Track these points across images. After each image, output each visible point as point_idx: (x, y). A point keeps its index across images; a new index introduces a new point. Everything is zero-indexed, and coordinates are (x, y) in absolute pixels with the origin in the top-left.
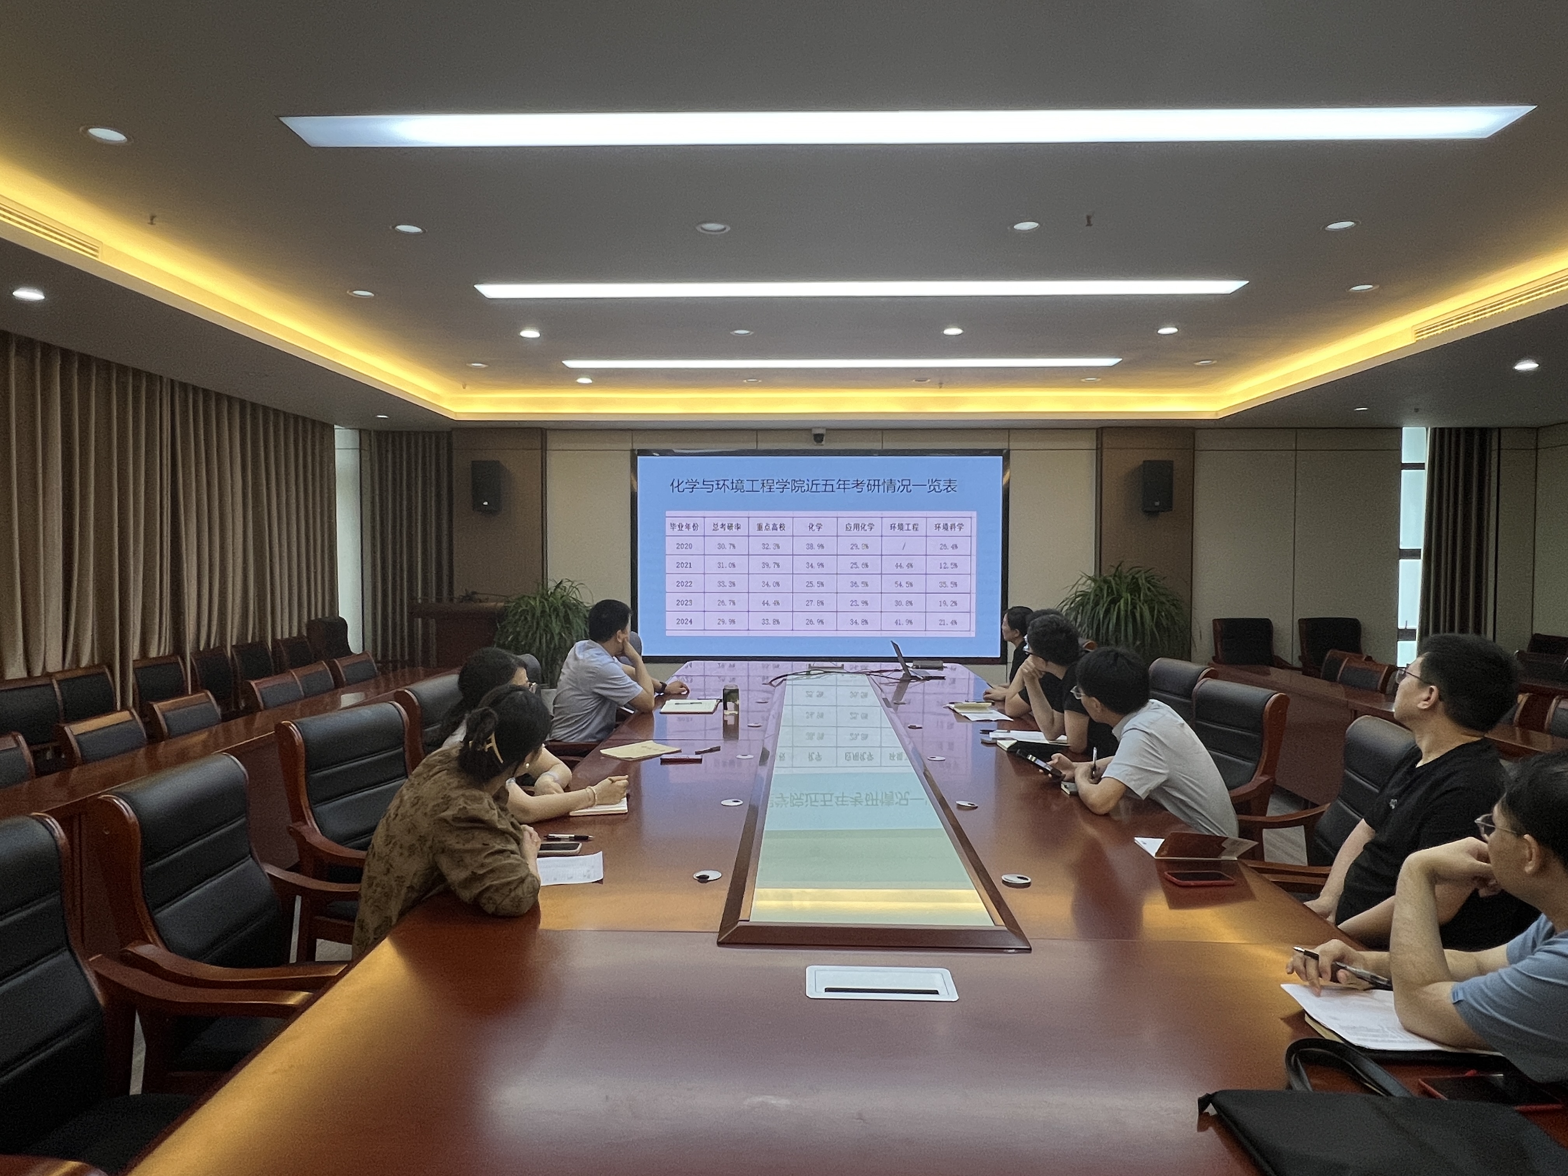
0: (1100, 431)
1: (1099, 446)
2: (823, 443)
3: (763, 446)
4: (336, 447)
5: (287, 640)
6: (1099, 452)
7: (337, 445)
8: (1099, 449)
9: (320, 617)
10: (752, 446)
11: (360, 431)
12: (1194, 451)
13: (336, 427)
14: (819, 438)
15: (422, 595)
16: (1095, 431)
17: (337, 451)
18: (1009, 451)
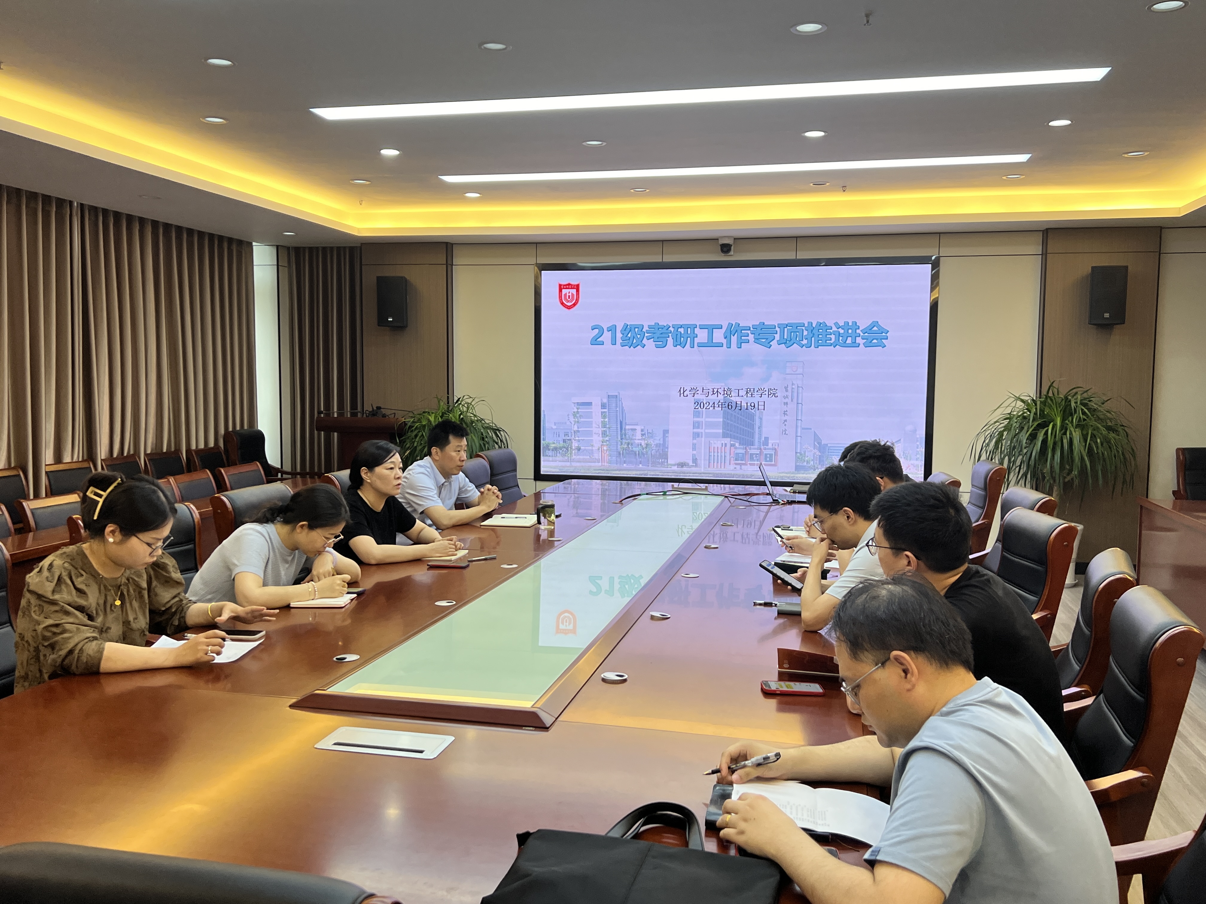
0: (1045, 232)
1: (1044, 252)
2: (732, 253)
3: (668, 258)
4: (255, 264)
5: (201, 450)
6: (1044, 257)
7: (256, 261)
8: (1044, 255)
9: (238, 428)
10: (657, 259)
11: (278, 247)
12: (1160, 254)
13: (254, 244)
14: (726, 248)
15: (337, 409)
16: (1042, 232)
17: (255, 267)
18: (938, 259)
